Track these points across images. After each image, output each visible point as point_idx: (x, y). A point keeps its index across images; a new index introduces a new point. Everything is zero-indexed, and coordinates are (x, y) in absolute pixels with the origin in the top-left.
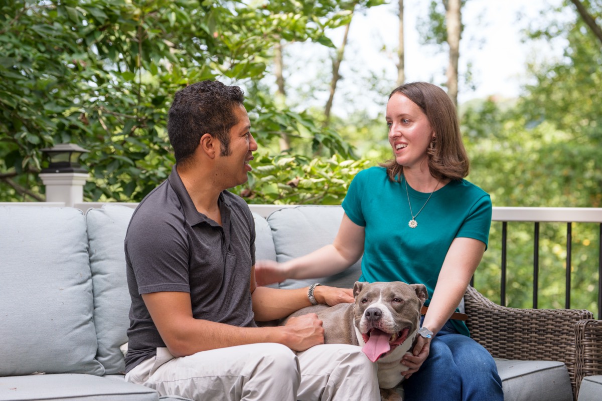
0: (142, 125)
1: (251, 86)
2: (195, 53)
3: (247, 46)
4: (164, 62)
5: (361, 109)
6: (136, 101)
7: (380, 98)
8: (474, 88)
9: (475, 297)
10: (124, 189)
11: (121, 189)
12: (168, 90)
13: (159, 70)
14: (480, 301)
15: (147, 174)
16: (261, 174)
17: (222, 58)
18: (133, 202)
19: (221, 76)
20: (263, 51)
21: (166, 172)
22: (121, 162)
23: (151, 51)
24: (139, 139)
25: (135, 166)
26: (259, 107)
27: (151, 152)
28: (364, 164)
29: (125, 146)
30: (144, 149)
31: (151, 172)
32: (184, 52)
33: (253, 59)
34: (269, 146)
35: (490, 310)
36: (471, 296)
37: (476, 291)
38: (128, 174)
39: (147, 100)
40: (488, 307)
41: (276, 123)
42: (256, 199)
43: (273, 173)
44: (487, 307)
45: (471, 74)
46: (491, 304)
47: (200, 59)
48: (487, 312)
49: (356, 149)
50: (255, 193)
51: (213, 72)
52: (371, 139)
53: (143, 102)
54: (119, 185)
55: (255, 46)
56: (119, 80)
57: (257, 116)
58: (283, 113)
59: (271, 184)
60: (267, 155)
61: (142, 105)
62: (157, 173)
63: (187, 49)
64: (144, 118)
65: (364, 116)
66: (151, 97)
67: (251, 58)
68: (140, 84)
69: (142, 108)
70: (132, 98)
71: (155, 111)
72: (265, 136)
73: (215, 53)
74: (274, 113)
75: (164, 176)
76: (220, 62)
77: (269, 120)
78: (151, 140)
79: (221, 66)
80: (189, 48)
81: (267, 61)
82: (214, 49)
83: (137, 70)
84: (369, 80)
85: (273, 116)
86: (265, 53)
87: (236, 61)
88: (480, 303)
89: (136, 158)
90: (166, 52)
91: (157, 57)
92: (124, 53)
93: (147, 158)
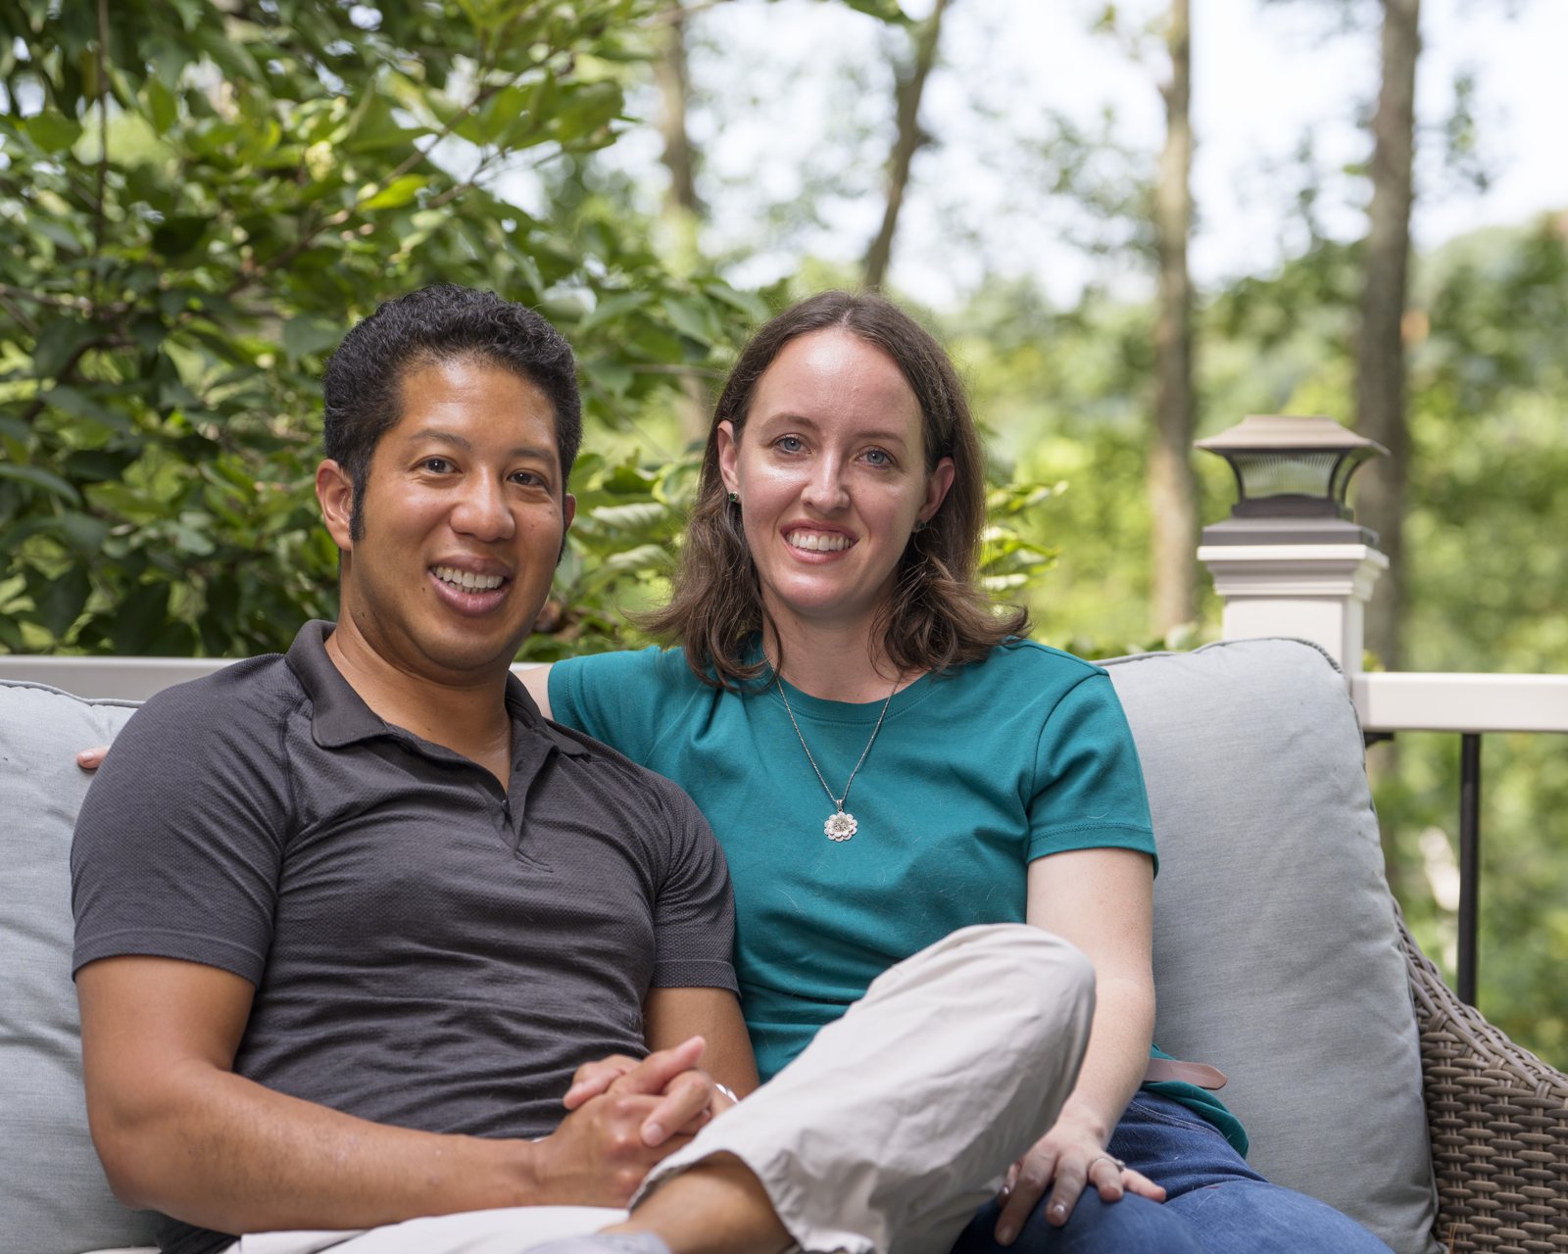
0: (112, 338)
1: (560, 178)
2: (333, 39)
3: (544, 14)
4: (204, 75)
5: (1010, 272)
6: (88, 239)
7: (1090, 226)
8: (1482, 182)
9: (1477, 1043)
10: (38, 601)
11: (26, 604)
12: (221, 191)
13: (182, 110)
14: (1502, 1062)
15: (135, 541)
16: (606, 540)
17: (441, 64)
18: (77, 654)
19: (440, 136)
20: (611, 34)
21: (214, 532)
22: (27, 492)
23: (145, 32)
24: (97, 393)
25: (86, 508)
26: (595, 267)
27: (153, 448)
28: (1031, 499)
29: (42, 423)
30: (121, 436)
31: (152, 533)
32: (283, 34)
33: (571, 67)
34: (640, 424)
35: (1543, 1099)
36: (1462, 1042)
37: (1481, 1022)
38: (57, 541)
39: (134, 234)
40: (1533, 1089)
41: (668, 331)
42: (582, 642)
43: (659, 535)
44: (1529, 1087)
45: (1469, 121)
46: (1545, 1072)
47: (351, 67)
48: (1529, 1107)
49: (992, 434)
50: (580, 615)
51: (404, 121)
52: (1054, 391)
53: (116, 241)
54: (17, 584)
55: (577, 11)
56: (17, 151)
57: (586, 299)
58: (694, 289)
59: (647, 582)
60: (633, 461)
61: (109, 255)
62: (175, 537)
63: (294, 24)
64: (118, 307)
65: (1024, 303)
66: (147, 223)
67: (559, 61)
68: (104, 166)
69: (113, 268)
70: (70, 225)
71: (167, 279)
72: (619, 383)
73: (413, 42)
74: (658, 288)
75: (204, 547)
76: (435, 78)
77: (638, 319)
78: (152, 400)
79: (435, 95)
80: (304, 19)
81: (626, 74)
82: (407, 26)
83: (89, 105)
84: (1046, 151)
85: (655, 303)
86: (617, 45)
87: (498, 77)
88: (1498, 1071)
89: (86, 472)
90: (211, 36)
91: (173, 54)
92: (32, 39)
93: (134, 473)
